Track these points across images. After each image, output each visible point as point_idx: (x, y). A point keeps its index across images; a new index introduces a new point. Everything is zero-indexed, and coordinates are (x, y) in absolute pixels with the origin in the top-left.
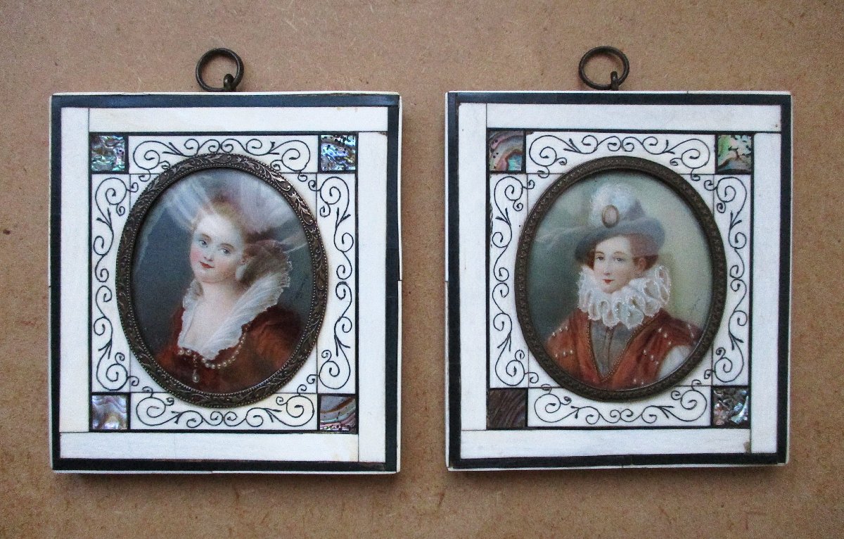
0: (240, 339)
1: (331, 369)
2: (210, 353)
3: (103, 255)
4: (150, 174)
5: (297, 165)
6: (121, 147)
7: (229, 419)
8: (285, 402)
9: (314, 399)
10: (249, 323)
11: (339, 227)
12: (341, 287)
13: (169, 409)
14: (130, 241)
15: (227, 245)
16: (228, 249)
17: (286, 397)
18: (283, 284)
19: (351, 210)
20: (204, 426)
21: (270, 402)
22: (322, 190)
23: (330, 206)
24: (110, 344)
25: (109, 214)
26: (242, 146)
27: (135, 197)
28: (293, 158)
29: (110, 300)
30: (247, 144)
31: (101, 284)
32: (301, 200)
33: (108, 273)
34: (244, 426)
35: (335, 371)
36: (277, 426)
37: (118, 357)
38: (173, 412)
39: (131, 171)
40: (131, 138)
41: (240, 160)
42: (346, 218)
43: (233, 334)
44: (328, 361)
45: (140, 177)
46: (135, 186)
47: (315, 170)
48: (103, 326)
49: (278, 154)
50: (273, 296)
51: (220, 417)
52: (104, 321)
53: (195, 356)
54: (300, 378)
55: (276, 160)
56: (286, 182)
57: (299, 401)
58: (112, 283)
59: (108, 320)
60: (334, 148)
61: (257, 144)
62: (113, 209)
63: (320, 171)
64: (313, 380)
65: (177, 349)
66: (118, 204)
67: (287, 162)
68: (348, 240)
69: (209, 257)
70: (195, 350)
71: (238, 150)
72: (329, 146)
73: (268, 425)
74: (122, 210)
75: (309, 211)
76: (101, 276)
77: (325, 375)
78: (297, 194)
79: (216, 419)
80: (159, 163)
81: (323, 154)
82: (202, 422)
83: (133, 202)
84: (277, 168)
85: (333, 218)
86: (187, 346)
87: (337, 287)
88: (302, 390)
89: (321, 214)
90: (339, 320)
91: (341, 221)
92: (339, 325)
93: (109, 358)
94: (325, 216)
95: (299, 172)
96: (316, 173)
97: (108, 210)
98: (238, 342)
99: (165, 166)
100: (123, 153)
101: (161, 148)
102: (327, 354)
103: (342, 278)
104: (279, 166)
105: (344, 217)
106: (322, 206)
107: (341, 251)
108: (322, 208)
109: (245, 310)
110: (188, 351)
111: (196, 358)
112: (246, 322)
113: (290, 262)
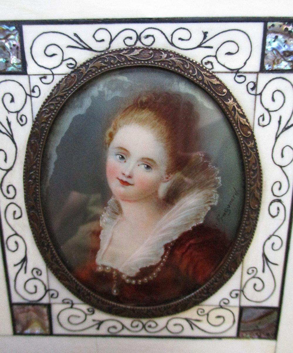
0: (163, 257)
1: (255, 285)
2: (131, 270)
3: (8, 171)
4: (53, 74)
5: (234, 62)
6: (14, 39)
7: (150, 326)
8: (206, 312)
9: (236, 312)
10: (172, 242)
11: (279, 139)
12: (276, 205)
13: (90, 318)
14: (37, 157)
15: (149, 159)
16: (149, 164)
17: (207, 309)
18: (210, 202)
20: (125, 332)
21: (192, 313)
22: (263, 94)
23: (271, 113)
24: (25, 260)
25: (9, 124)
26: (166, 38)
27: (38, 103)
28: (229, 53)
29: (20, 217)
30: (172, 35)
31: (9, 201)
32: (239, 107)
33: (15, 189)
34: (165, 333)
35: (259, 286)
36: (196, 333)
37: (35, 271)
38: (94, 320)
39: (29, 71)
40: (26, 29)
41: (165, 56)
42: (289, 127)
43: (156, 253)
45: (41, 79)
46: (36, 89)
47: (257, 68)
48: (16, 243)
49: (211, 47)
50: (199, 214)
51: (141, 326)
52: (16, 238)
53: (114, 273)
54: (223, 293)
55: (208, 56)
56: (222, 85)
57: (221, 312)
58: (20, 199)
59: (21, 237)
60: (283, 40)
61: (184, 34)
62: (13, 118)
63: (262, 70)
64: (237, 295)
65: (96, 266)
66: (17, 112)
67: (222, 58)
68: (288, 154)
69: (127, 173)
70: (115, 267)
71: (161, 43)
72: (276, 37)
73: (188, 332)
74: (24, 118)
75: (247, 120)
76: (8, 192)
77: (249, 291)
78: (235, 100)
79: (137, 326)
80: (63, 60)
81: (268, 48)
82: (123, 328)
83: (36, 111)
84: (209, 66)
85: (273, 127)
87: (271, 204)
88: (224, 303)
89: (259, 124)
90: (269, 238)
91: (283, 131)
92: (269, 243)
93: (25, 272)
94: (264, 126)
95: (236, 72)
96: (257, 73)
97: (7, 119)
98: (159, 260)
99: (71, 64)
100: (17, 48)
101: (64, 42)
102: (253, 271)
103: (277, 195)
104: (212, 64)
105: (287, 127)
106: (262, 114)
107: (278, 165)
108: (261, 116)
109: (168, 229)
110: (108, 268)
111: (116, 275)
112: (169, 241)
113: (219, 178)
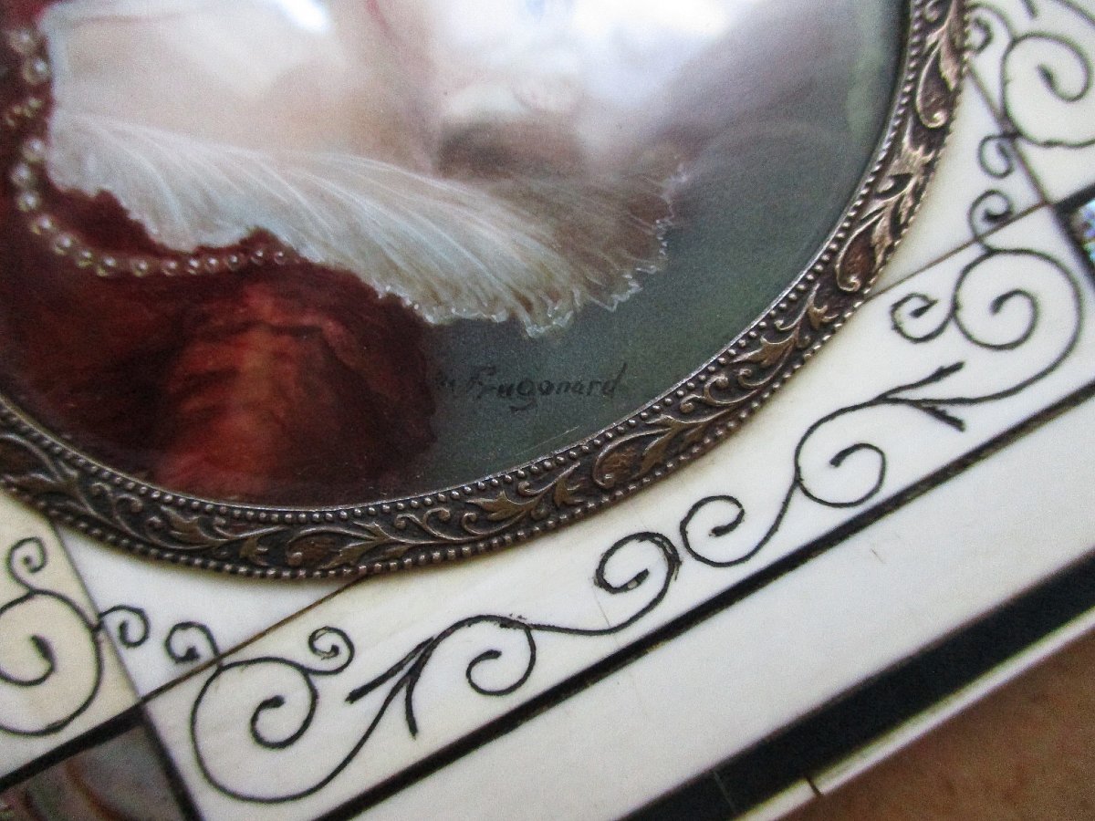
0: (203, 252)
1: (276, 702)
2: (78, 159)
5: (1035, 110)
8: (38, 581)
9: (112, 703)
10: (291, 253)
11: (886, 408)
12: (649, 557)
17: (54, 576)
18: (528, 306)
19: (984, 423)
22: (996, 259)
23: (952, 330)
28: (1048, 77)
32: (917, 193)
35: (278, 724)
42: (942, 417)
43: (208, 212)
44: (306, 672)
47: (1060, 189)
49: (1032, 12)
50: (457, 292)
53: (34, 103)
54: (170, 594)
55: (1001, 19)
56: (950, 99)
57: (72, 643)
63: (1066, 210)
64: (191, 654)
67: (1026, 60)
68: (855, 480)
70: (59, 91)
75: (891, 251)
78: (929, 168)
84: (975, 37)
85: (916, 363)
86: (60, 48)
87: (644, 536)
88: (123, 627)
89: (897, 306)
90: (506, 623)
91: (916, 404)
92: (486, 636)
94: (897, 328)
95: (1010, 134)
96: (1044, 202)
98: (187, 245)
102: (335, 650)
103: (690, 537)
104: (988, 40)
105: (941, 408)
106: (932, 297)
107: (798, 469)
108: (924, 298)
109: (337, 207)
110: (40, 67)
111: (28, 114)
112: (285, 238)
113: (635, 287)
